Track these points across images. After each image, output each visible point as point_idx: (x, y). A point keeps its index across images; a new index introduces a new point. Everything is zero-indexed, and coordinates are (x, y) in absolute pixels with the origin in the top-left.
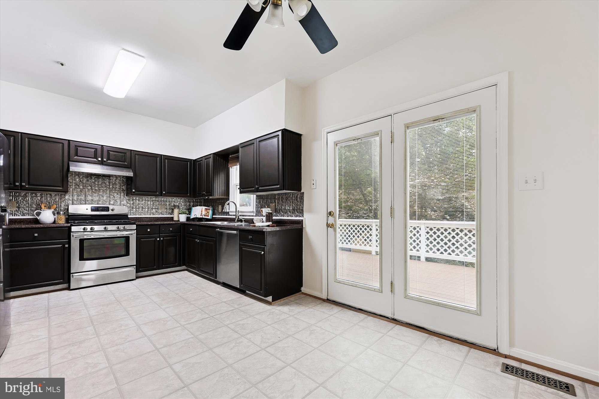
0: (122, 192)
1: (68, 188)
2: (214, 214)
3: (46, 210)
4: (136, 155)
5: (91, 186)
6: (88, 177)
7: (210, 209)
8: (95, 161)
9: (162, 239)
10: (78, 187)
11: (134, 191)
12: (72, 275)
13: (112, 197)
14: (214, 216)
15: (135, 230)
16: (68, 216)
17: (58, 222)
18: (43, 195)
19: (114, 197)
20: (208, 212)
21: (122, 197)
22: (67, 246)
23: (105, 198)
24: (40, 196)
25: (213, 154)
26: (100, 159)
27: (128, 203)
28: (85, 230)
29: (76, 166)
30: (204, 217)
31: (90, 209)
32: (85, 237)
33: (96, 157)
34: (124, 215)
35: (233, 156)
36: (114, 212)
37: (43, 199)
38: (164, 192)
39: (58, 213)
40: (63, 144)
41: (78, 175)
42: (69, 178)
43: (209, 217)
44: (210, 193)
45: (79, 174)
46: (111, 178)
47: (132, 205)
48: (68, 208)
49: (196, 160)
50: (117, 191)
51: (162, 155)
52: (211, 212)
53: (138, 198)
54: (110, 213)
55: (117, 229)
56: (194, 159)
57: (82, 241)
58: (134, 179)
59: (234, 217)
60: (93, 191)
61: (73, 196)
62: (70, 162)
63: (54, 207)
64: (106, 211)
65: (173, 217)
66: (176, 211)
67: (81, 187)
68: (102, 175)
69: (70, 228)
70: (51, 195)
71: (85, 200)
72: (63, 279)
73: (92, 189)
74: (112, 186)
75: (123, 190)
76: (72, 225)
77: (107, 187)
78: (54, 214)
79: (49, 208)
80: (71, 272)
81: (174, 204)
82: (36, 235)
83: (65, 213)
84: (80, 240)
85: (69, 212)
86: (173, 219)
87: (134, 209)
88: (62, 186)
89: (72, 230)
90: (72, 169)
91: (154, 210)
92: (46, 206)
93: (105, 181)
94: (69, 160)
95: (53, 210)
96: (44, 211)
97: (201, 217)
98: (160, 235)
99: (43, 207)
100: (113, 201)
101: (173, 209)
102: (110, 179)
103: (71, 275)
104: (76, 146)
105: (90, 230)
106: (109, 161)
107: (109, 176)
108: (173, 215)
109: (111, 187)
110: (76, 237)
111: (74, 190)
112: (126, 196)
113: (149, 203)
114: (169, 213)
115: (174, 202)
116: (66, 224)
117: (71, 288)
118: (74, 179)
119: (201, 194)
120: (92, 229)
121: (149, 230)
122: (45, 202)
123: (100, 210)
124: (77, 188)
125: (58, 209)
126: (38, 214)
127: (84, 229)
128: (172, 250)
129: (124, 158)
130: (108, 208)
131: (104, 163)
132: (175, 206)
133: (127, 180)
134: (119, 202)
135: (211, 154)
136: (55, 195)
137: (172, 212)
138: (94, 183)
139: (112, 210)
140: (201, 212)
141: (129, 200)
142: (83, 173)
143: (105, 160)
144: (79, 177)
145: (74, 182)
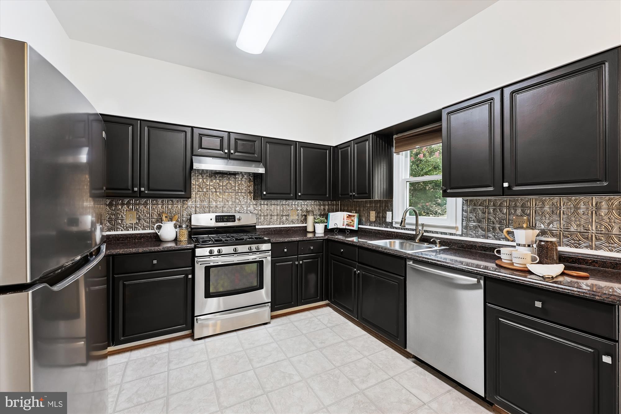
0: (248, 194)
1: (191, 191)
2: (360, 223)
3: (167, 223)
4: (267, 144)
5: (215, 188)
6: (212, 176)
7: (354, 216)
8: (221, 154)
9: (301, 262)
10: (201, 190)
11: (265, 193)
12: (197, 319)
13: (238, 201)
14: (360, 226)
15: (270, 252)
16: (191, 229)
17: (180, 238)
18: (165, 202)
19: (240, 202)
20: (352, 220)
21: (249, 201)
22: (190, 276)
23: (230, 203)
24: (161, 203)
25: (372, 134)
26: (226, 151)
27: (255, 209)
28: (211, 254)
29: (200, 162)
30: (347, 227)
31: (214, 220)
32: (212, 264)
33: (221, 149)
34: (251, 226)
35: (400, 135)
36: (240, 222)
37: (165, 207)
38: (300, 194)
39: (180, 227)
40: (185, 132)
41: (201, 174)
42: (192, 179)
43: (355, 228)
44: (366, 193)
45: (202, 172)
46: (237, 176)
47: (259, 212)
48: (191, 218)
49: (336, 146)
50: (243, 194)
51: (296, 142)
52: (356, 220)
53: (266, 202)
54: (236, 223)
55: (248, 251)
56: (334, 145)
57: (208, 269)
58: (264, 177)
59: (414, 233)
60: (217, 194)
61: (196, 202)
62: (193, 156)
63: (175, 218)
64: (232, 221)
65: (306, 227)
66: (310, 219)
67: (205, 190)
68: (228, 173)
69: (193, 251)
70: (172, 201)
71: (209, 207)
72: (186, 324)
73: (216, 192)
74: (239, 188)
75: (250, 193)
76: (196, 247)
77: (233, 188)
78: (176, 227)
79: (171, 220)
80: (195, 315)
81: (306, 209)
82: (155, 262)
83: (187, 226)
84: (206, 267)
85: (192, 224)
86: (306, 229)
87: (262, 217)
88: (184, 191)
89: (197, 255)
90: (196, 166)
91: (284, 218)
92: (167, 217)
93: (231, 181)
94: (192, 154)
95: (174, 222)
96: (166, 224)
97: (344, 227)
98: (298, 256)
99: (164, 218)
100: (239, 206)
101: (306, 216)
102: (235, 178)
103: (195, 318)
104: (200, 134)
105: (217, 253)
106: (237, 154)
107: (234, 174)
108: (306, 223)
109: (237, 188)
110: (201, 264)
111: (196, 194)
112: (254, 199)
113: (279, 208)
114: (301, 221)
115: (307, 205)
116: (190, 245)
117: (196, 337)
118: (197, 179)
119: (348, 194)
120: (219, 251)
121: (286, 250)
122: (166, 211)
123: (225, 220)
124: (200, 192)
125: (180, 220)
126: (159, 228)
127: (211, 252)
128: (312, 277)
129: (253, 148)
130: (234, 216)
131: (232, 156)
132: (308, 212)
133: (254, 178)
134: (245, 208)
135: (370, 134)
136: (177, 201)
137: (305, 220)
138: (218, 184)
139: (239, 220)
140: (343, 220)
141: (256, 204)
142: (207, 171)
143: (232, 152)
144: (203, 177)
145: (197, 183)
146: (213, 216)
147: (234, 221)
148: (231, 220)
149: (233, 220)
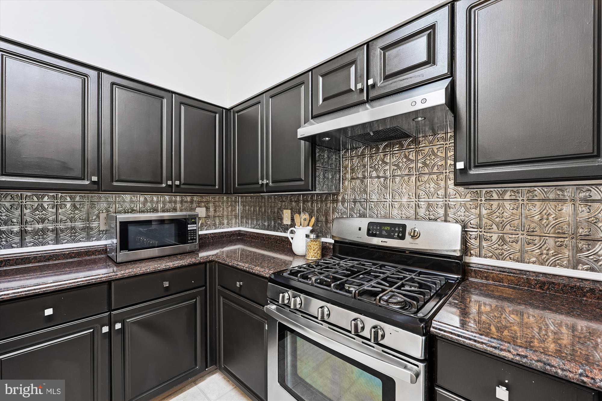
36: (420, 242)
40: (304, 83)
64: (399, 237)
88: (304, 179)
94: (312, 116)
104: (321, 76)
131: (373, 93)
146: (364, 223)
147: (403, 238)
148: (396, 234)
149: (400, 235)
